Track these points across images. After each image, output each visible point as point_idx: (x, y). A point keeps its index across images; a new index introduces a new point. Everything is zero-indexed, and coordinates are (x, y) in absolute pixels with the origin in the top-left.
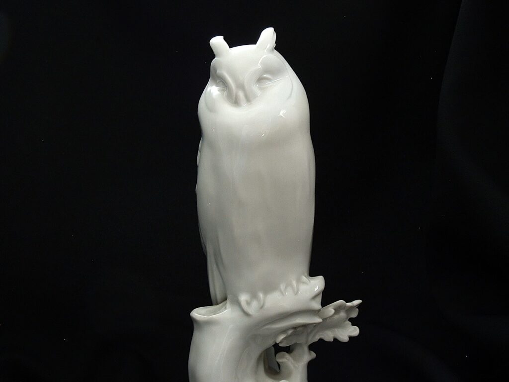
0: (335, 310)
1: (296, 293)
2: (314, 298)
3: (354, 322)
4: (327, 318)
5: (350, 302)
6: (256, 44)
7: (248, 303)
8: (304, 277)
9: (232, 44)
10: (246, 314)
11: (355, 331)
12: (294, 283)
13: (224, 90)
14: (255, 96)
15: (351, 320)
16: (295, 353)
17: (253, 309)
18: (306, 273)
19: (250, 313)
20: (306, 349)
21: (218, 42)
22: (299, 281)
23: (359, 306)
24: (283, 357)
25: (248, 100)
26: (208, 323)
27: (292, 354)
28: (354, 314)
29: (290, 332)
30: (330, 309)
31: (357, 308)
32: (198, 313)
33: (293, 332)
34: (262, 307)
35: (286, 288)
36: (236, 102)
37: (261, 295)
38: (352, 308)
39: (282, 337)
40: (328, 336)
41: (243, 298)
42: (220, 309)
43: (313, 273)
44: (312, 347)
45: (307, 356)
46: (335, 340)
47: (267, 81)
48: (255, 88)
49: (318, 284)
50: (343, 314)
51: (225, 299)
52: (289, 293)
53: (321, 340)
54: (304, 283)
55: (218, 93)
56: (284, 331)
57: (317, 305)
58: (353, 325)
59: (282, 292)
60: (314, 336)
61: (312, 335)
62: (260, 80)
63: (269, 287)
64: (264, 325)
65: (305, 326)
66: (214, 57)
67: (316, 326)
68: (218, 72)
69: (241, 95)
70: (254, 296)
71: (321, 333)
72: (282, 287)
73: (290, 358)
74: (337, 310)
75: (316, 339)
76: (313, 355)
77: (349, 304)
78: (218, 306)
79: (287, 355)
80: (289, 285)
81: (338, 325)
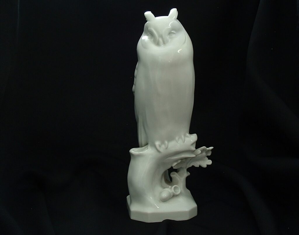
0: (201, 151)
1: (184, 142)
2: (192, 144)
3: (209, 158)
4: (198, 155)
5: (208, 147)
6: (168, 15)
7: (160, 146)
8: (187, 134)
9: (156, 15)
10: (159, 151)
11: (210, 162)
12: (183, 137)
13: (151, 38)
14: (168, 41)
15: (208, 157)
16: (180, 172)
17: (162, 149)
18: (188, 133)
19: (161, 151)
20: (185, 170)
21: (148, 14)
22: (185, 136)
23: (212, 150)
24: (173, 174)
25: (164, 43)
26: (139, 156)
27: (178, 173)
28: (209, 154)
29: (179, 161)
30: (199, 151)
31: (211, 151)
32: (133, 151)
33: (181, 161)
34: (167, 148)
35: (178, 139)
36: (158, 44)
37: (166, 142)
38: (209, 150)
39: (175, 164)
40: (197, 164)
41: (157, 143)
42: (144, 149)
43: (191, 132)
44: (189, 170)
45: (186, 174)
46: (200, 166)
47: (173, 34)
48: (168, 37)
49: (194, 137)
50: (204, 154)
51: (147, 144)
52: (180, 142)
53: (193, 166)
54: (187, 137)
55: (148, 39)
56: (176, 161)
57: (193, 148)
58: (209, 159)
59: (176, 141)
60: (190, 164)
61: (189, 163)
62: (170, 33)
63: (170, 138)
64: (167, 158)
65: (186, 158)
66: (147, 21)
67: (191, 159)
68: (149, 28)
69: (161, 40)
70: (163, 143)
71: (193, 163)
72: (177, 138)
73: (178, 175)
74: (202, 151)
75: (191, 166)
76: (189, 174)
77: (207, 149)
78: (143, 148)
79: (176, 173)
80: (180, 137)
81: (201, 159)
